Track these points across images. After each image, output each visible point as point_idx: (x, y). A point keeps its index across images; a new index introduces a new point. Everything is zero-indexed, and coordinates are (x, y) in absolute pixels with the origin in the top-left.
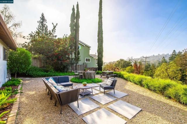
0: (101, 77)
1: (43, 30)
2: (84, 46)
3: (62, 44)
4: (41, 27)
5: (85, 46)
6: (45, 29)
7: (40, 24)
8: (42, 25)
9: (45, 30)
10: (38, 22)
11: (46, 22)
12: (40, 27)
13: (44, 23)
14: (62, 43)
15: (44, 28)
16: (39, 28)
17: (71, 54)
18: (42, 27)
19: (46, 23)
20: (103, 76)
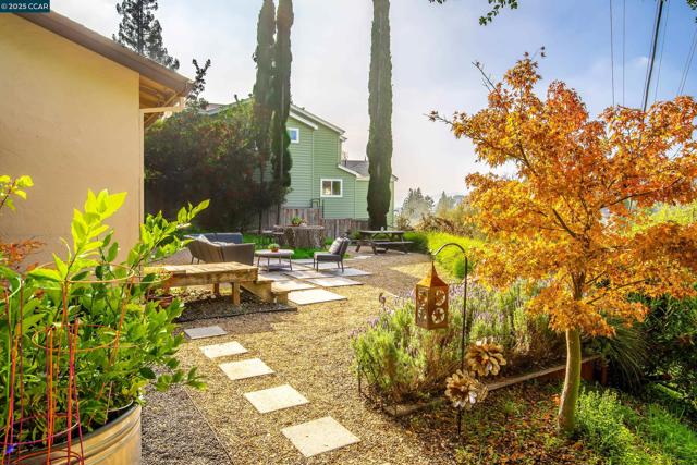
0: (357, 250)
1: (141, 44)
2: (312, 129)
3: (227, 136)
4: (134, 32)
5: (316, 127)
6: (151, 40)
7: (126, 19)
8: (137, 18)
9: (148, 44)
10: (118, 9)
11: (156, 7)
12: (131, 34)
13: (145, 12)
14: (225, 133)
15: (147, 36)
16: (123, 37)
17: (260, 166)
18: (137, 31)
19: (153, 12)
20: (363, 248)
